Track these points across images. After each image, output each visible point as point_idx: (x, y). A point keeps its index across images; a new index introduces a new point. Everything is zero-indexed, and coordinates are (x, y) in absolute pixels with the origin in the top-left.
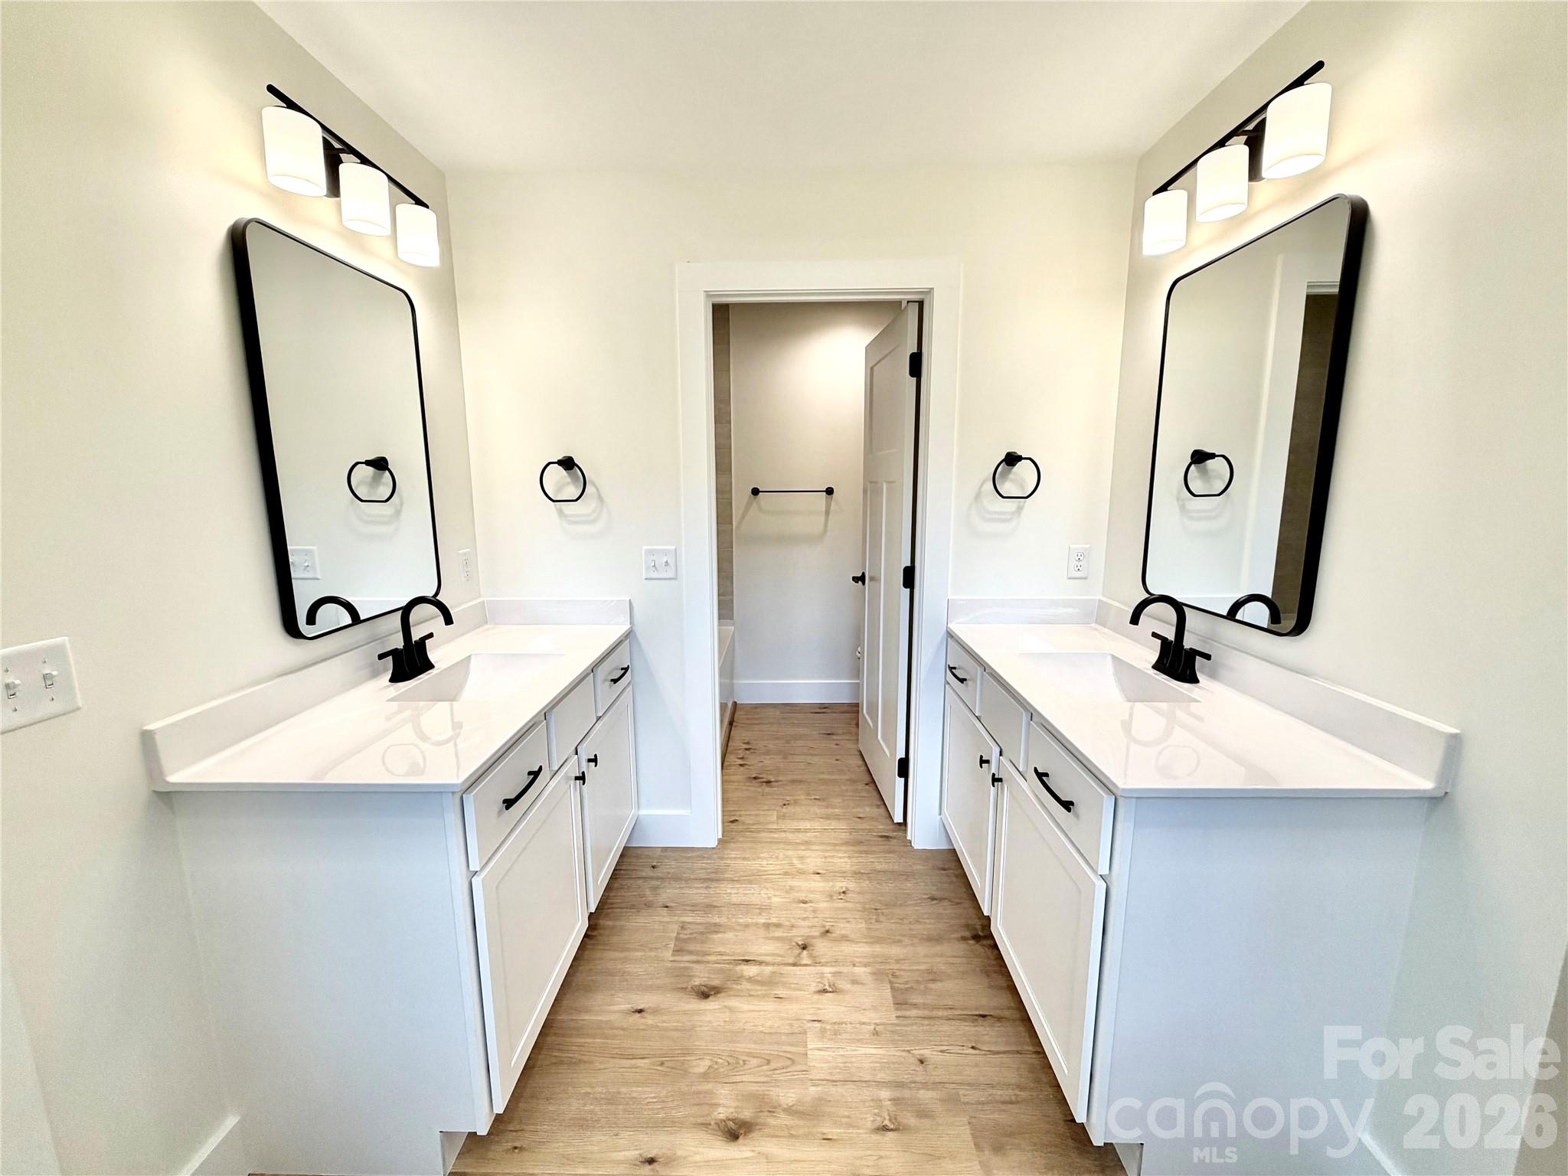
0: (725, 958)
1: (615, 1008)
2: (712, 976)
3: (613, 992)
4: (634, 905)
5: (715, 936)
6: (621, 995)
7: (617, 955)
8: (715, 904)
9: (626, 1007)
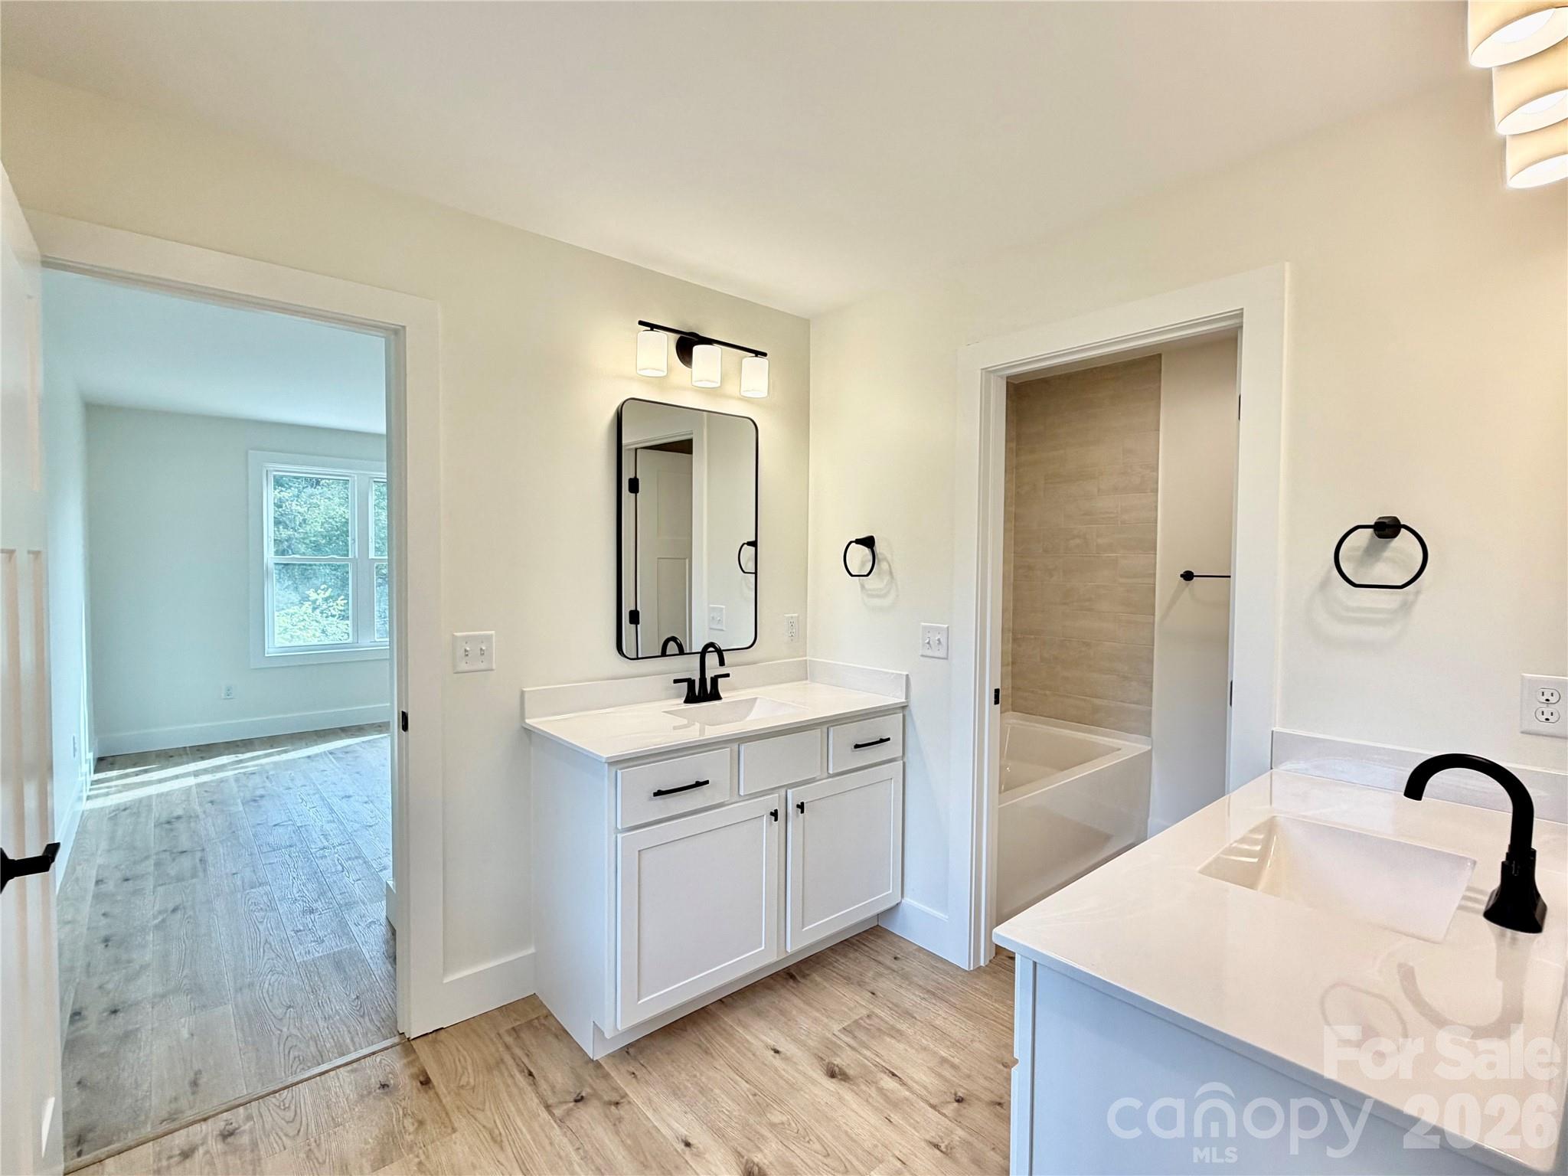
0: (878, 1060)
1: (764, 1038)
2: (852, 1065)
3: (772, 1027)
4: (850, 978)
5: (888, 1039)
6: (775, 1032)
7: (802, 1005)
8: (915, 1015)
9: (771, 1042)
